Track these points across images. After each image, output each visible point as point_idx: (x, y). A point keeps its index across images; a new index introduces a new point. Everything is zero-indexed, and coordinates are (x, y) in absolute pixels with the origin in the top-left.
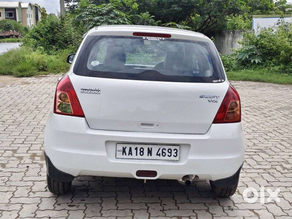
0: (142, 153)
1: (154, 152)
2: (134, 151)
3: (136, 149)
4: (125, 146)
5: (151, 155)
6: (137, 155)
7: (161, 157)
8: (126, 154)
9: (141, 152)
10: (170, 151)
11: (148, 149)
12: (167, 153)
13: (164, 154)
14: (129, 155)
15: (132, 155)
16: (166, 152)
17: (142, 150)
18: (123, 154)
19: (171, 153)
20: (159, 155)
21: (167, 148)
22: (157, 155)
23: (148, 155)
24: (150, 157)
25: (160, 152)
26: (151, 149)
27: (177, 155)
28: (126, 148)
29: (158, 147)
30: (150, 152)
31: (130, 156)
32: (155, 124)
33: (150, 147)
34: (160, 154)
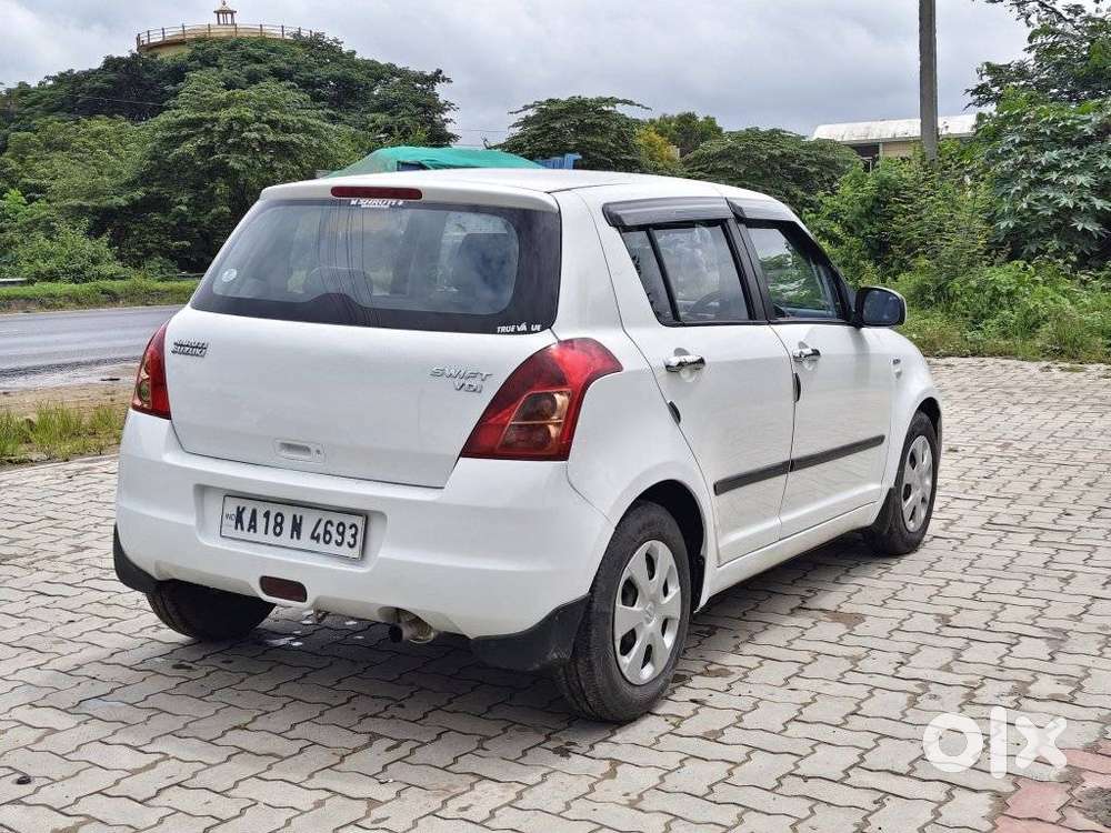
0: (278, 529)
1: (307, 529)
2: (261, 521)
3: (267, 515)
4: (242, 502)
5: (298, 538)
6: (266, 533)
7: (321, 546)
8: (242, 529)
9: (277, 524)
10: (341, 528)
11: (295, 517)
12: (336, 537)
13: (327, 538)
14: (249, 530)
15: (255, 531)
16: (333, 530)
17: (279, 519)
18: (236, 528)
19: (342, 534)
20: (317, 539)
21: (337, 519)
22: (313, 537)
23: (292, 537)
24: (295, 543)
25: (320, 530)
26: (301, 518)
27: (355, 541)
28: (243, 509)
29: (316, 515)
30: (297, 528)
31: (251, 536)
32: (313, 450)
33: (299, 512)
34: (319, 535)
